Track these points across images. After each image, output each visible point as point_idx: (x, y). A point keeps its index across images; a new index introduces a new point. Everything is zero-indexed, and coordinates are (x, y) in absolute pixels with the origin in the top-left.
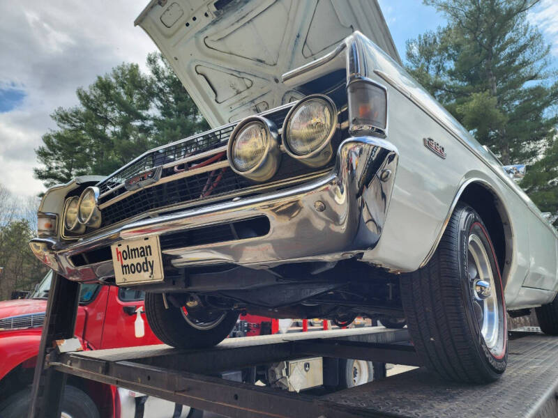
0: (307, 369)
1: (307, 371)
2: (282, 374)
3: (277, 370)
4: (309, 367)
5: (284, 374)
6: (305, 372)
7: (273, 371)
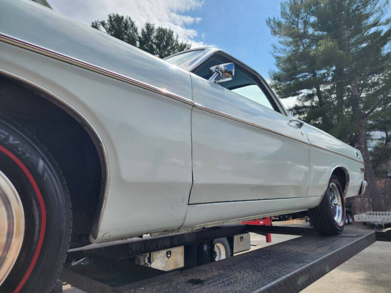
0: (169, 256)
1: (168, 257)
2: (145, 261)
3: (141, 258)
4: (170, 254)
5: (147, 262)
6: (167, 259)
7: (139, 259)
